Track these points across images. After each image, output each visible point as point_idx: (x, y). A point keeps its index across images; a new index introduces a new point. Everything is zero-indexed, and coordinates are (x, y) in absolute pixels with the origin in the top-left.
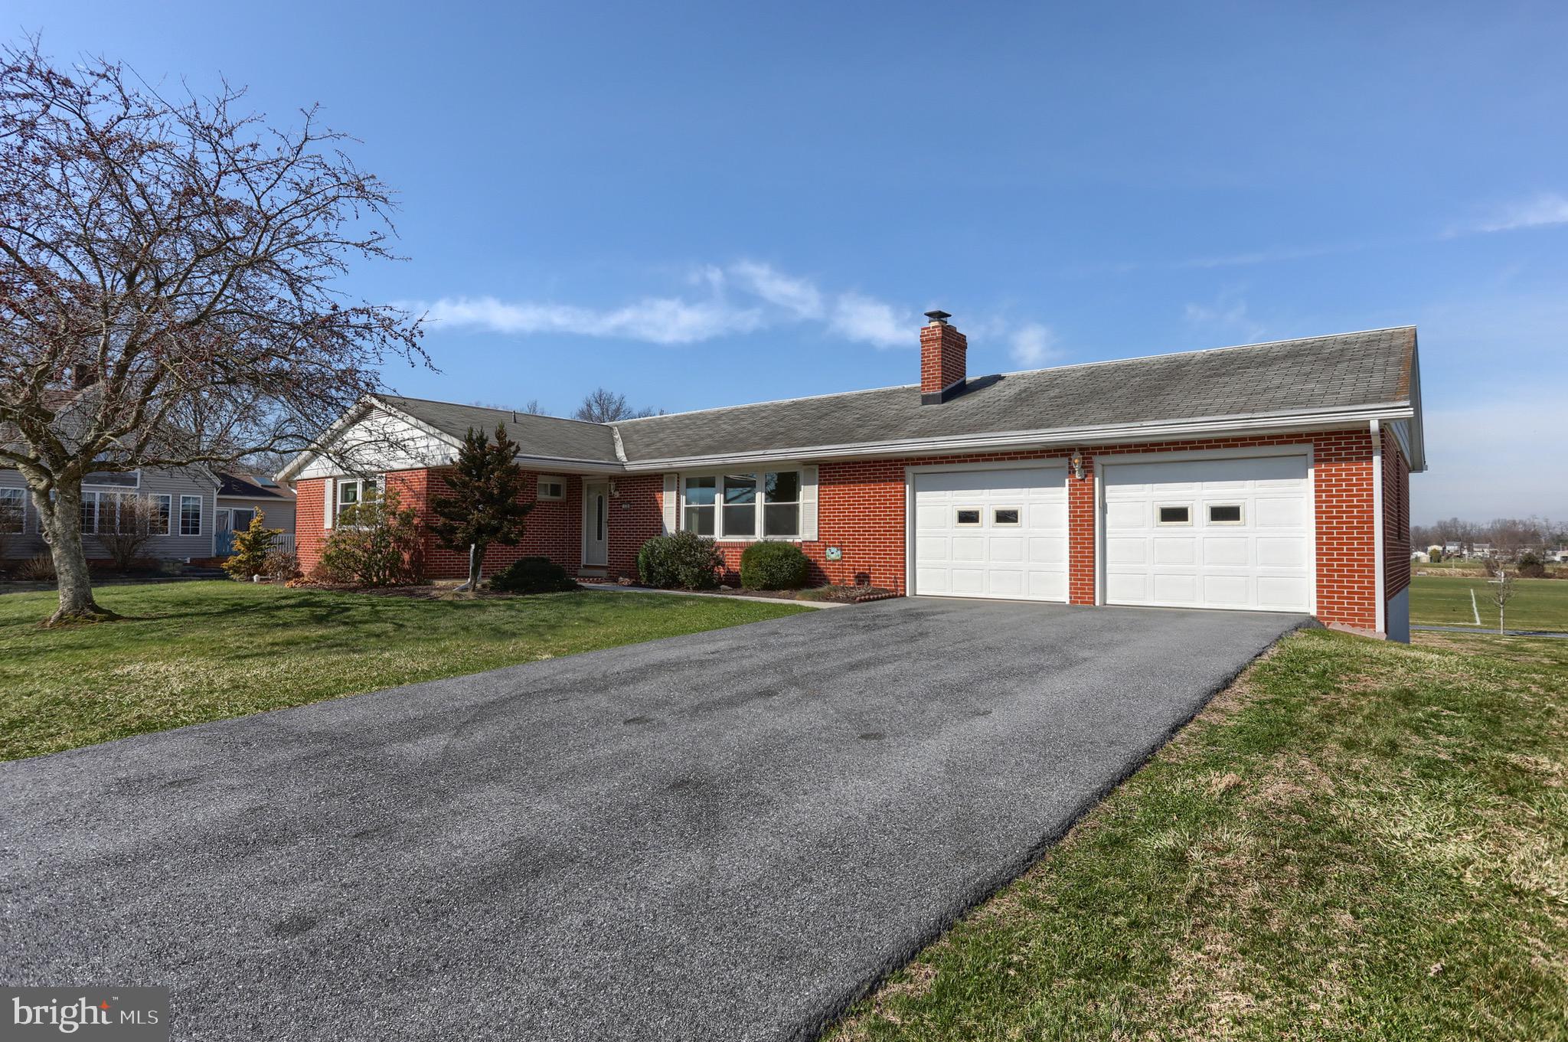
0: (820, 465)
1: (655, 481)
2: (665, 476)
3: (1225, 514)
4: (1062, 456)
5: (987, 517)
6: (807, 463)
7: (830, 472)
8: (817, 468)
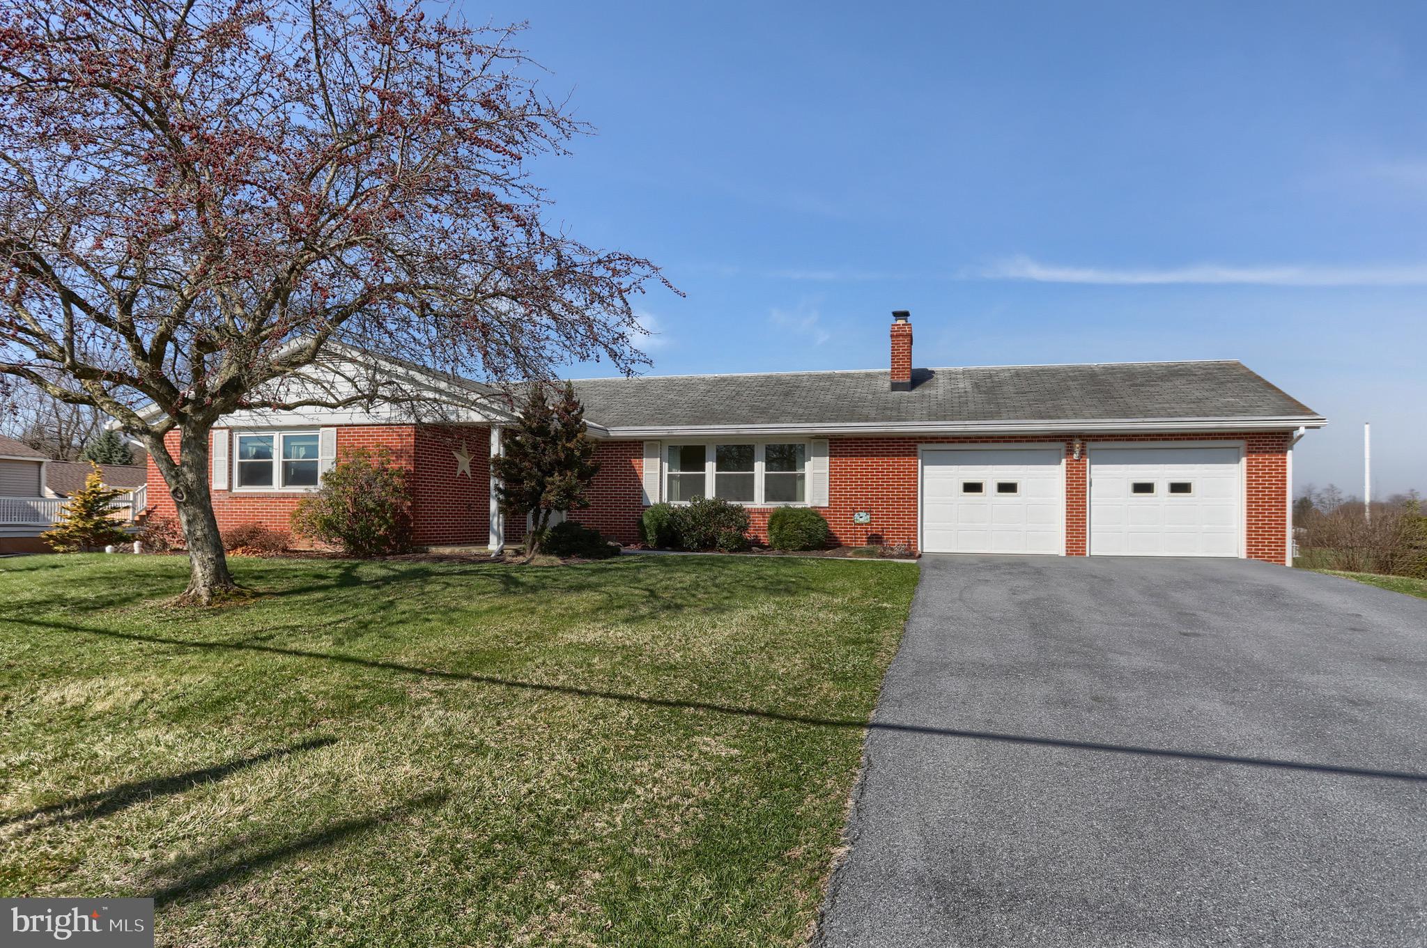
0: (830, 439)
1: (636, 447)
2: (645, 443)
3: (1180, 488)
4: (1062, 441)
5: (990, 487)
6: (818, 437)
7: (839, 446)
8: (828, 441)
